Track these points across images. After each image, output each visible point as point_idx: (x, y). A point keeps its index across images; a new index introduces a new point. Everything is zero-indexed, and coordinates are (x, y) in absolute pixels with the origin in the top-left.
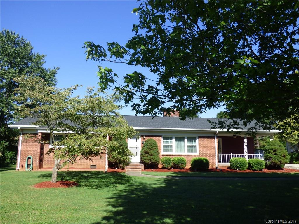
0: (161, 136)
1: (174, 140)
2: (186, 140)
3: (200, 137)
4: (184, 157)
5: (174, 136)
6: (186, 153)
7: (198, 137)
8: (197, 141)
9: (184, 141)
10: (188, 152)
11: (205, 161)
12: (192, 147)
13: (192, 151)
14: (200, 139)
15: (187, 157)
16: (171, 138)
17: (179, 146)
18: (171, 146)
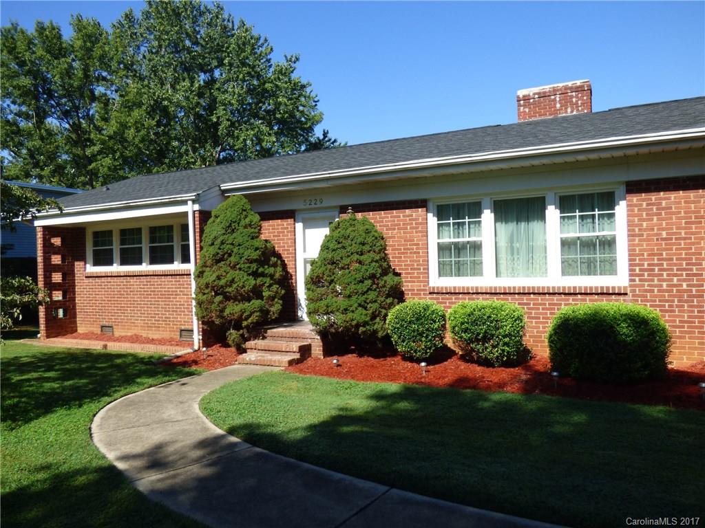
0: (422, 204)
1: (488, 216)
2: (552, 213)
3: (635, 187)
4: (510, 297)
5: (486, 195)
6: (554, 278)
7: (623, 188)
8: (621, 209)
9: (542, 217)
10: (564, 273)
11: (624, 329)
12: (588, 245)
13: (590, 268)
14: (635, 199)
15: (556, 298)
16: (474, 210)
17: (516, 245)
18: (476, 247)
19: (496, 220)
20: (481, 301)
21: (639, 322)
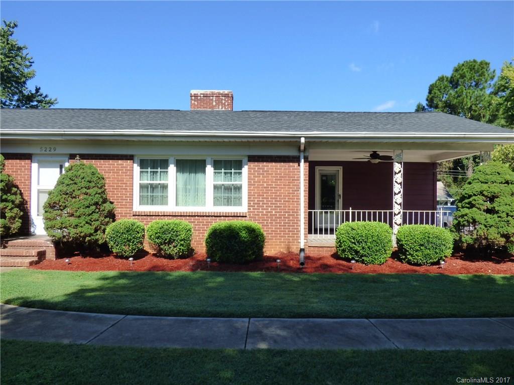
0: (130, 158)
1: (172, 169)
2: (209, 169)
3: (253, 159)
4: (184, 218)
5: (172, 156)
7: (247, 159)
8: (245, 170)
9: (204, 171)
10: (215, 205)
11: (244, 234)
12: (228, 189)
13: (228, 202)
14: (252, 165)
15: (209, 218)
16: (164, 164)
17: (189, 187)
18: (164, 187)
19: (177, 171)
20: (166, 220)
21: (251, 231)
